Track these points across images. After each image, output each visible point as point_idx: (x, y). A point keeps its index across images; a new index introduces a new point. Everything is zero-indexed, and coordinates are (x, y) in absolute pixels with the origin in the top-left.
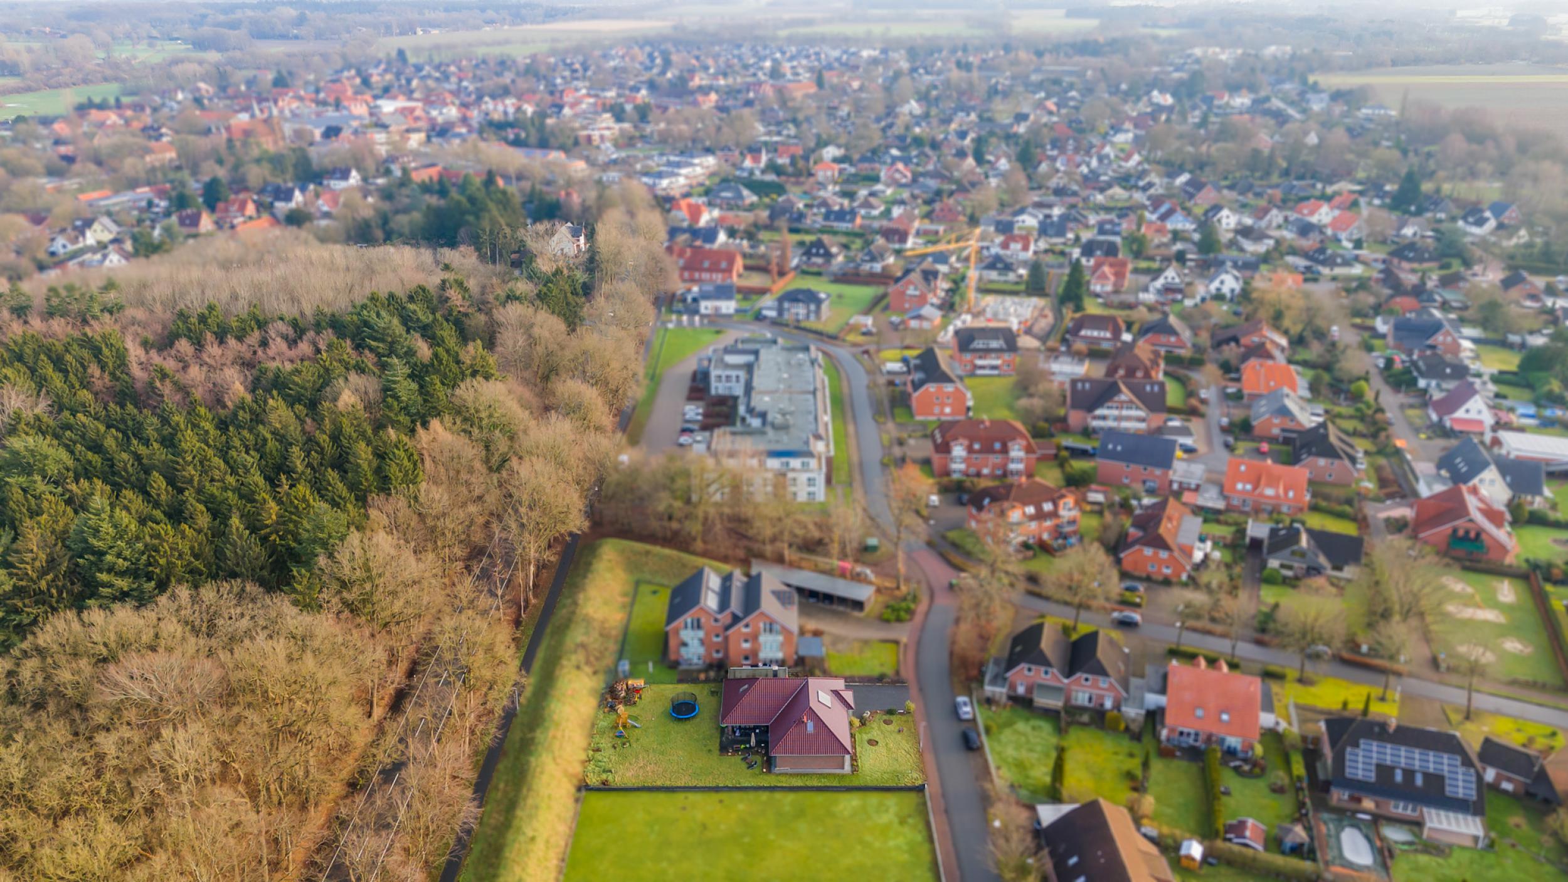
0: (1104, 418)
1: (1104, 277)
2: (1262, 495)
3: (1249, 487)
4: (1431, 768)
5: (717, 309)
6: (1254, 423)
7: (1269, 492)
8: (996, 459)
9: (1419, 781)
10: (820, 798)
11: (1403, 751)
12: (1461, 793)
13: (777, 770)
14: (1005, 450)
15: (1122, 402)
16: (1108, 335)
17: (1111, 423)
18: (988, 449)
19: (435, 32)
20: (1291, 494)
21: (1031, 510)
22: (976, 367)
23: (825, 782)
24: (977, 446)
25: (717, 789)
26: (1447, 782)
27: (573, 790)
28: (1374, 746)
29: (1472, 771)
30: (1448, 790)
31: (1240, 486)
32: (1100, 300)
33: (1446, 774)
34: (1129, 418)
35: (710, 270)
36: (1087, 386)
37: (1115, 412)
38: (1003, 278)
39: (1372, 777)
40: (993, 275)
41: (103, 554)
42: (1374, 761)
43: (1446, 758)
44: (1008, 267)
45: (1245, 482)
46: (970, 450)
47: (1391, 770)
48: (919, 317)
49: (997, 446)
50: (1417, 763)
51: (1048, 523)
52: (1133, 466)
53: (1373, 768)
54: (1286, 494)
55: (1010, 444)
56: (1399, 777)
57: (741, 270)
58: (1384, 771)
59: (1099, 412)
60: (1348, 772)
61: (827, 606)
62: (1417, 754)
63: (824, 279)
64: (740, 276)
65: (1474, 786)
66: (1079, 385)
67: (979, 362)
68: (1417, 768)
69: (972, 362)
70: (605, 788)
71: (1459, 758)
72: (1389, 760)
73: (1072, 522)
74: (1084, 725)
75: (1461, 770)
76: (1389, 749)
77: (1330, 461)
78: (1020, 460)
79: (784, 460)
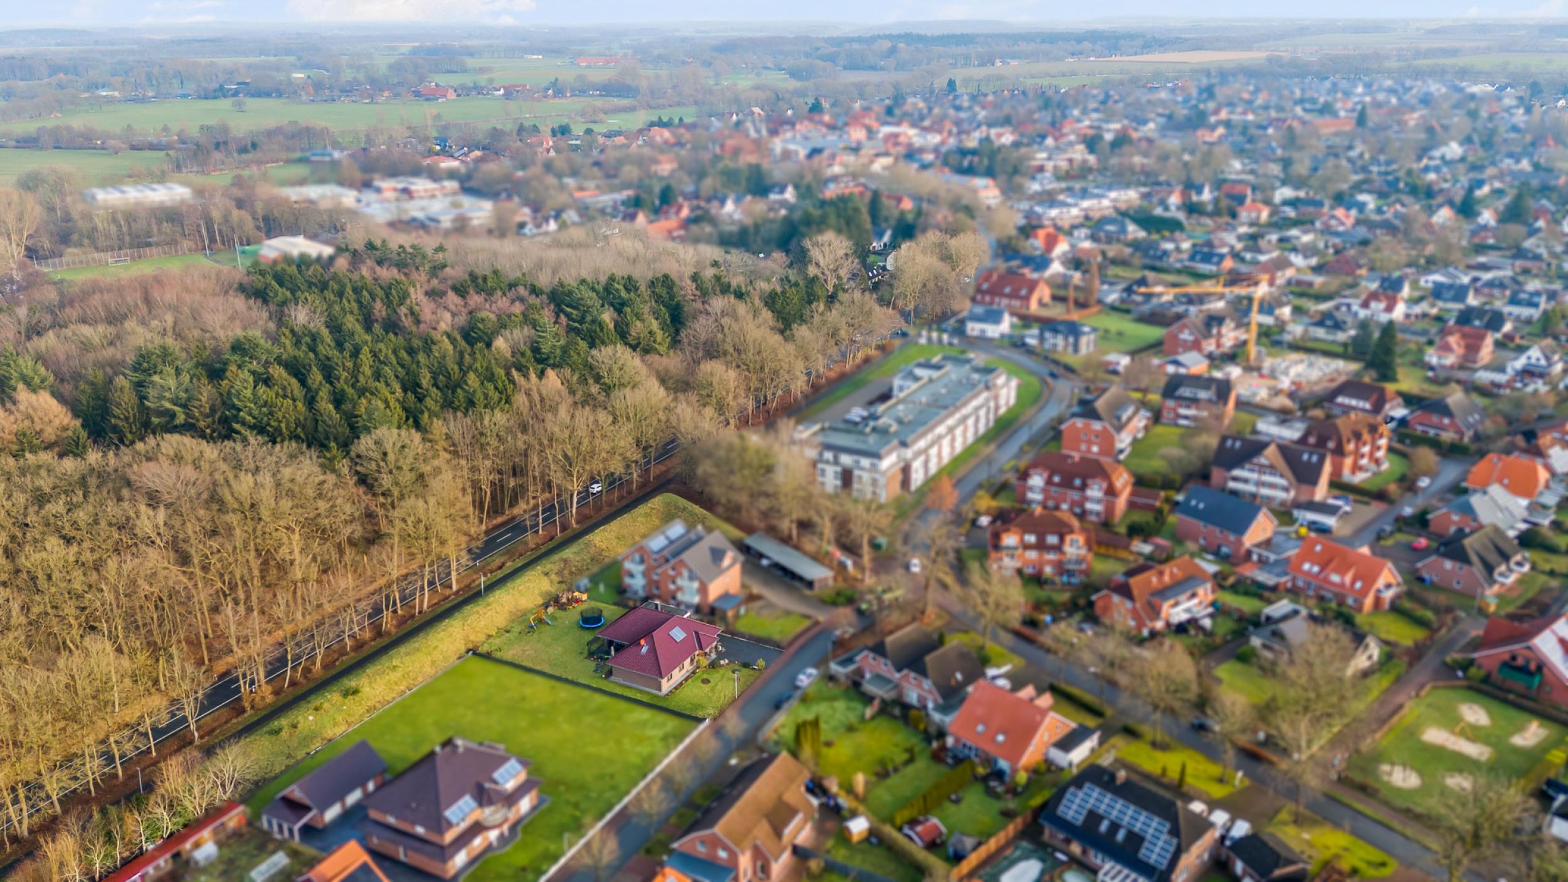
0: (1246, 481)
1: (1447, 348)
2: (1326, 580)
3: (1316, 569)
4: (1137, 827)
5: (983, 331)
6: (1430, 516)
7: (1335, 578)
8: (1075, 495)
9: (1121, 836)
10: (622, 705)
11: (1119, 804)
12: (1153, 858)
13: (612, 678)
14: (1084, 487)
15: (1261, 466)
16: (1368, 406)
17: (1250, 488)
18: (1067, 483)
19: (1014, 63)
20: (1358, 585)
21: (1031, 539)
22: (1179, 416)
23: (639, 696)
24: (1056, 479)
25: (559, 679)
26: (1146, 844)
27: (463, 649)
28: (1096, 792)
29: (1175, 841)
30: (1143, 853)
31: (1306, 566)
32: (1430, 374)
33: (1148, 837)
34: (1272, 486)
35: (1011, 296)
36: (1238, 444)
37: (1254, 476)
38: (1330, 337)
39: (1080, 820)
40: (1320, 333)
41: (239, 410)
42: (1089, 806)
43: (1155, 822)
44: (1338, 326)
45: (1313, 563)
46: (1049, 482)
47: (1101, 818)
48: (1177, 363)
49: (1078, 482)
50: (1127, 819)
51: (1051, 556)
52: (1211, 527)
53: (1085, 812)
54: (1353, 583)
55: (1089, 482)
56: (1104, 826)
57: (1047, 299)
58: (1094, 817)
59: (1237, 472)
60: (1061, 810)
61: (787, 579)
62: (1131, 810)
63: (1129, 317)
64: (1041, 304)
65: (1169, 856)
66: (1229, 443)
67: (1183, 411)
68: (1124, 823)
69: (1174, 410)
70: (488, 656)
71: (1168, 825)
72: (1102, 809)
73: (1080, 561)
74: (895, 717)
75: (1164, 837)
76: (1108, 798)
77: (1458, 565)
78: (1099, 501)
79: (855, 457)
